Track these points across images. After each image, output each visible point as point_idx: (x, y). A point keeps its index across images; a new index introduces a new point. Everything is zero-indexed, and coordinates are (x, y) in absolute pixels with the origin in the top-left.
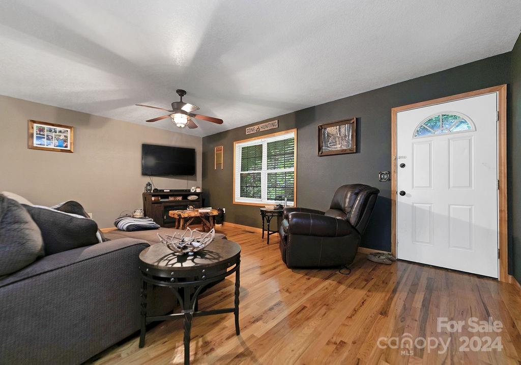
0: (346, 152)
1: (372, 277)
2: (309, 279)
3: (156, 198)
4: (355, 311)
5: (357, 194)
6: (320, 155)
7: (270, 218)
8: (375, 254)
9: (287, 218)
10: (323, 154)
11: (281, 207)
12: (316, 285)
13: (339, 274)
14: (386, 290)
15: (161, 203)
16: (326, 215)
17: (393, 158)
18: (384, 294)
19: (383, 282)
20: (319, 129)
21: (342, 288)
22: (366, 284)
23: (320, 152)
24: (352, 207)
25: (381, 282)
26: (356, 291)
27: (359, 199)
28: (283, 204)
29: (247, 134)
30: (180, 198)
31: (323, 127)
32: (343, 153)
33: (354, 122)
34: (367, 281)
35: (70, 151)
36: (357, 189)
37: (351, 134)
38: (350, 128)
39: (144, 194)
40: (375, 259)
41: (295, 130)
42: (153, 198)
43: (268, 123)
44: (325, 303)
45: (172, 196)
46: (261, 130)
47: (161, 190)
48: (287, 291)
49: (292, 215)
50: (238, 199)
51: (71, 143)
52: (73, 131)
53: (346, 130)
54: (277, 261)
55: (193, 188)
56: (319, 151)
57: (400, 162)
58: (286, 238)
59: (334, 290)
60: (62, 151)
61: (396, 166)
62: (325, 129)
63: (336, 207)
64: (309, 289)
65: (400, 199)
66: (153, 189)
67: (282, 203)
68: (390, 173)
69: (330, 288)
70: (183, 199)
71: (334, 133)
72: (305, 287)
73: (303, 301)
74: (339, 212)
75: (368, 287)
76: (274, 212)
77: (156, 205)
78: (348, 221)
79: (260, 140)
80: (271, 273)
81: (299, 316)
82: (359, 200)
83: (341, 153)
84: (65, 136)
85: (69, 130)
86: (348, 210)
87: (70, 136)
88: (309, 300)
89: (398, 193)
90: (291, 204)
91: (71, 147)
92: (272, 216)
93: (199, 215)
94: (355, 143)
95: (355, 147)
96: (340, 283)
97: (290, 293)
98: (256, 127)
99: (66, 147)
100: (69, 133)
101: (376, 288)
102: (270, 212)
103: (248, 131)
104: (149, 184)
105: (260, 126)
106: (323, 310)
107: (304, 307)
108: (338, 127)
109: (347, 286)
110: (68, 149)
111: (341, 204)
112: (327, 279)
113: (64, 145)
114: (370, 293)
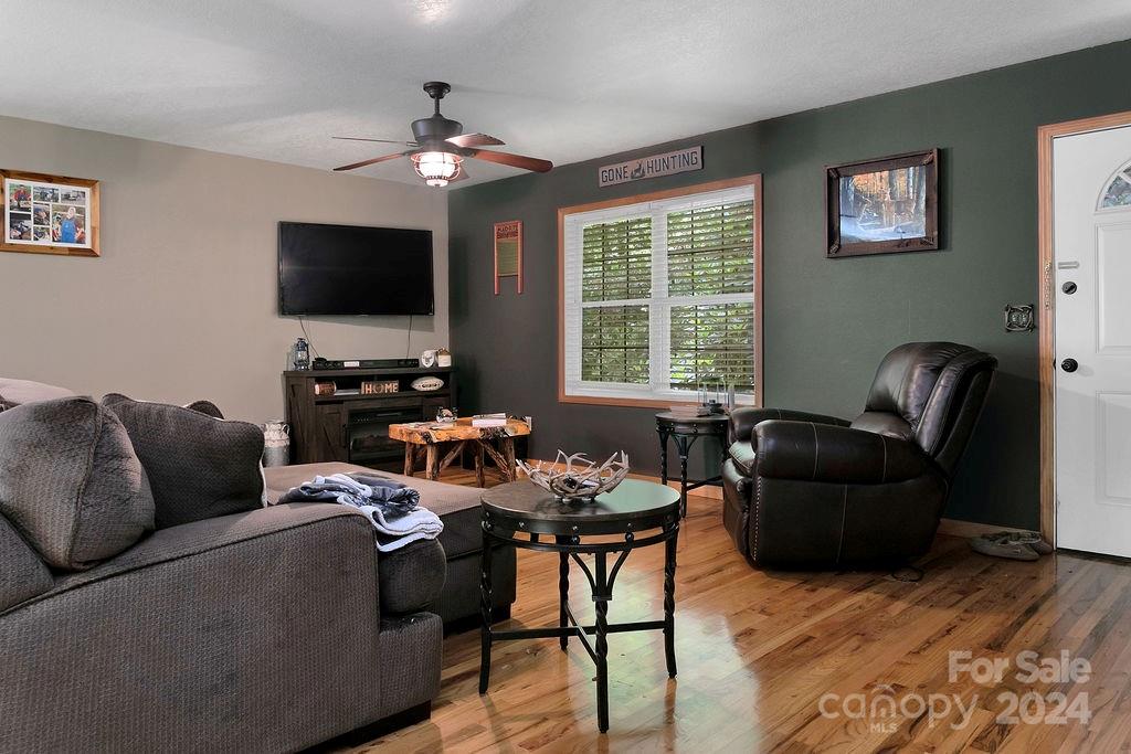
0: (908, 249)
1: (979, 586)
2: (813, 590)
3: (327, 388)
4: (929, 643)
5: (937, 371)
6: (834, 255)
7: (689, 440)
8: (994, 538)
9: (748, 437)
10: (839, 254)
11: (717, 408)
12: (831, 601)
13: (891, 582)
14: (1011, 609)
15: (340, 401)
16: (854, 427)
17: (1044, 266)
18: (1002, 617)
19: (1006, 595)
20: (830, 179)
21: (899, 606)
22: (960, 600)
23: (835, 247)
24: (923, 406)
25: (1001, 595)
26: (932, 611)
27: (942, 382)
28: (721, 401)
29: (602, 184)
30: (392, 387)
31: (842, 172)
32: (903, 247)
33: (932, 161)
34: (965, 593)
35: (90, 253)
36: (937, 355)
37: (923, 196)
38: (920, 181)
39: (287, 375)
40: (994, 548)
41: (757, 177)
42: (317, 388)
43: (670, 154)
44: (858, 631)
45: (369, 379)
46: (647, 175)
47: (336, 362)
48: (763, 611)
49: (766, 428)
50: (575, 385)
51: (93, 229)
52: (97, 194)
53: (908, 182)
54: (719, 556)
55: (428, 353)
56: (831, 243)
57: (1062, 277)
58: (748, 489)
59: (878, 609)
60: (73, 252)
61: (1052, 288)
62: (848, 176)
63: (883, 406)
64: (816, 608)
65: (1062, 381)
66: (312, 359)
67: (721, 397)
68: (1033, 309)
69: (868, 606)
70: (401, 388)
71: (876, 190)
72: (807, 604)
73: (806, 626)
74: (891, 419)
75: (966, 603)
76: (699, 424)
77: (327, 409)
78: (914, 443)
79: (644, 206)
80: (713, 578)
81: (797, 652)
82: (945, 387)
83: (897, 250)
84: (80, 211)
85: (87, 190)
86: (914, 413)
87: (93, 209)
88: (817, 627)
89: (1059, 364)
90: (748, 401)
91: (93, 243)
92: (696, 435)
93: (479, 435)
94: (936, 222)
95: (936, 233)
96: (894, 597)
97: (770, 615)
98: (632, 165)
99: (81, 241)
100: (89, 202)
101: (985, 605)
102: (689, 424)
103: (606, 177)
104: (303, 346)
105: (645, 162)
106: (854, 642)
107: (809, 639)
108: (886, 174)
109: (910, 602)
110: (87, 245)
111: (895, 396)
112: (860, 591)
113: (77, 236)
114: (969, 615)
